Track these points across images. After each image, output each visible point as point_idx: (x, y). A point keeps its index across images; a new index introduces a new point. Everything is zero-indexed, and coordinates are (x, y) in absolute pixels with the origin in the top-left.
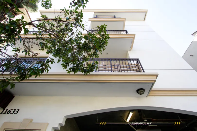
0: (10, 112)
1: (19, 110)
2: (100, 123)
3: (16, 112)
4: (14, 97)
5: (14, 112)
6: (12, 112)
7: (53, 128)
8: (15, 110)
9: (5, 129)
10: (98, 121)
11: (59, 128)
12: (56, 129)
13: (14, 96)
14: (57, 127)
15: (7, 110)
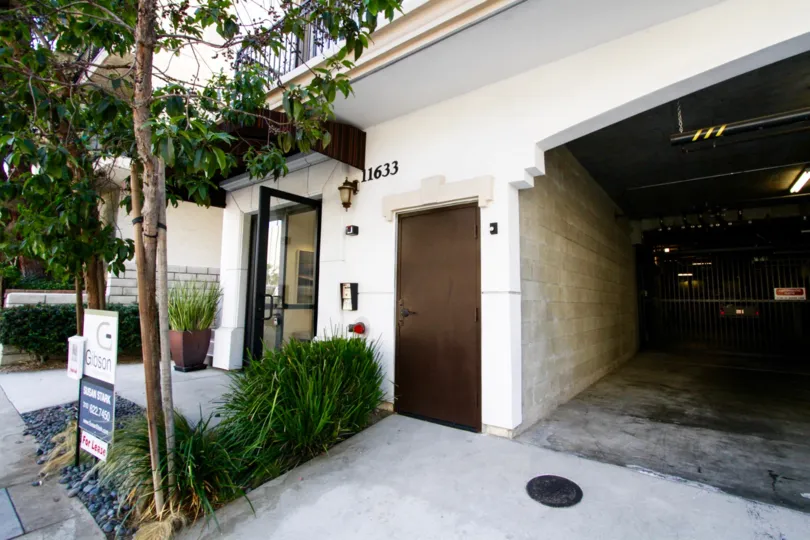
0: (380, 172)
1: (396, 163)
2: (695, 133)
3: (392, 170)
4: (365, 134)
5: (388, 170)
6: (384, 172)
7: (513, 185)
8: (388, 165)
9: (393, 211)
10: (681, 130)
11: (531, 183)
12: (522, 187)
13: (364, 131)
14: (524, 182)
15: (370, 170)
